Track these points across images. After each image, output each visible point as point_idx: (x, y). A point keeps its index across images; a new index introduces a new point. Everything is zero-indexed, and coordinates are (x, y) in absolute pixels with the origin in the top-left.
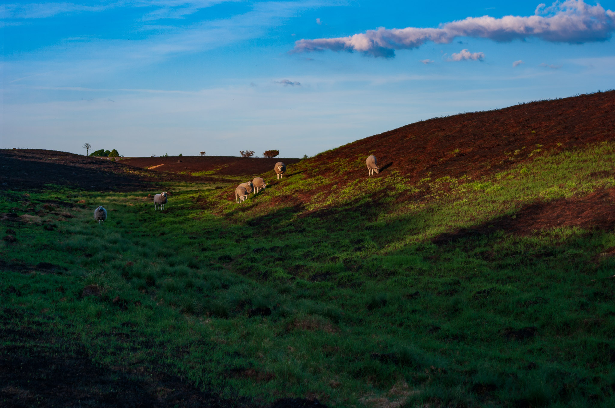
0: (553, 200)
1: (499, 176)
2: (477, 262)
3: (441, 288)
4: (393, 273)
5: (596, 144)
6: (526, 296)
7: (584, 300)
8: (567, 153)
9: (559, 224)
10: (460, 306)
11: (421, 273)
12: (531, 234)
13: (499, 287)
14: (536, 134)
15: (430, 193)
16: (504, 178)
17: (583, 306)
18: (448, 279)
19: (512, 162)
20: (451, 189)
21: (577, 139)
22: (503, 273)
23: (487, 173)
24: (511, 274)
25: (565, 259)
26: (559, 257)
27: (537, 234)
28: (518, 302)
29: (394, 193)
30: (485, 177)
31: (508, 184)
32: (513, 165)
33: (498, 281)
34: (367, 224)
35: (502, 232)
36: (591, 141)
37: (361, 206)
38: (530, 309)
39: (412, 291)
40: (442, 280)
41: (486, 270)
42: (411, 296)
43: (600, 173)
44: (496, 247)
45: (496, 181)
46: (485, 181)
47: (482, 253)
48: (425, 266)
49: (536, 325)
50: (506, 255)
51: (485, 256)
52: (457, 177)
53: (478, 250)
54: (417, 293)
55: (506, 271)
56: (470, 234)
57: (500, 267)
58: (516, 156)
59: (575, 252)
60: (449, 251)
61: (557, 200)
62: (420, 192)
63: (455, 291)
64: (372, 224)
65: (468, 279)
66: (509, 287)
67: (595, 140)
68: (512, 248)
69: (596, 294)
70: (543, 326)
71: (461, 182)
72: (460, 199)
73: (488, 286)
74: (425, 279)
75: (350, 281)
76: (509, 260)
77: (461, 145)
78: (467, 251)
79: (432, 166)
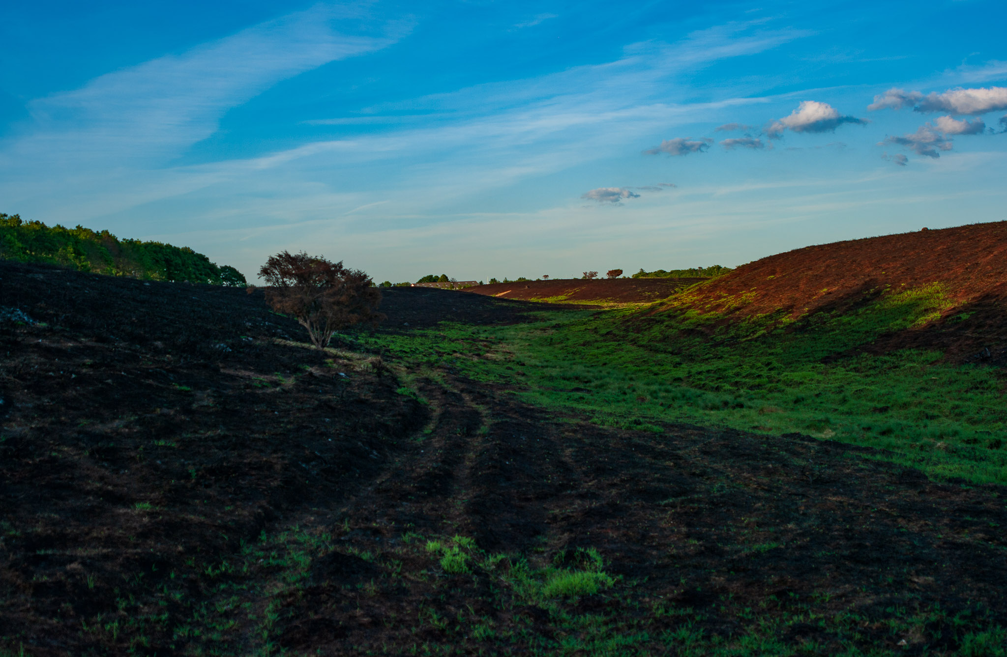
0: (899, 330)
1: (860, 311)
2: (852, 373)
3: (833, 390)
4: (802, 383)
5: (929, 285)
6: (883, 391)
7: (915, 392)
8: (909, 292)
9: (902, 348)
10: (847, 398)
11: (819, 382)
12: (885, 355)
13: (868, 387)
14: (886, 275)
15: (811, 325)
16: (864, 313)
17: (914, 395)
18: (837, 385)
19: (869, 300)
20: (825, 322)
21: (916, 280)
22: (869, 380)
23: (850, 309)
24: (873, 380)
25: (905, 369)
26: (902, 368)
27: (888, 355)
28: (879, 395)
29: (782, 326)
30: (850, 312)
31: (867, 318)
32: (870, 302)
33: (866, 385)
34: (770, 351)
35: (866, 354)
36: (926, 282)
37: (759, 337)
38: (886, 398)
39: (817, 392)
40: (833, 385)
41: (858, 378)
42: (817, 396)
43: (930, 309)
44: (863, 364)
45: (857, 315)
46: (850, 315)
47: (855, 368)
48: (820, 377)
49: (889, 405)
50: (870, 369)
51: (856, 370)
52: (828, 312)
53: (851, 366)
54: (820, 394)
55: (871, 378)
56: (845, 356)
57: (867, 376)
58: (872, 295)
59: (911, 365)
60: (833, 368)
61: (901, 330)
62: (803, 325)
63: (842, 391)
64: (773, 351)
65: (848, 384)
66: (873, 387)
67: (929, 280)
68: (873, 364)
69: (921, 388)
70: (893, 406)
71: (833, 317)
72: (833, 330)
73: (861, 387)
74: (822, 385)
75: (776, 389)
76: (872, 372)
77: (828, 285)
78: (845, 368)
79: (808, 303)
